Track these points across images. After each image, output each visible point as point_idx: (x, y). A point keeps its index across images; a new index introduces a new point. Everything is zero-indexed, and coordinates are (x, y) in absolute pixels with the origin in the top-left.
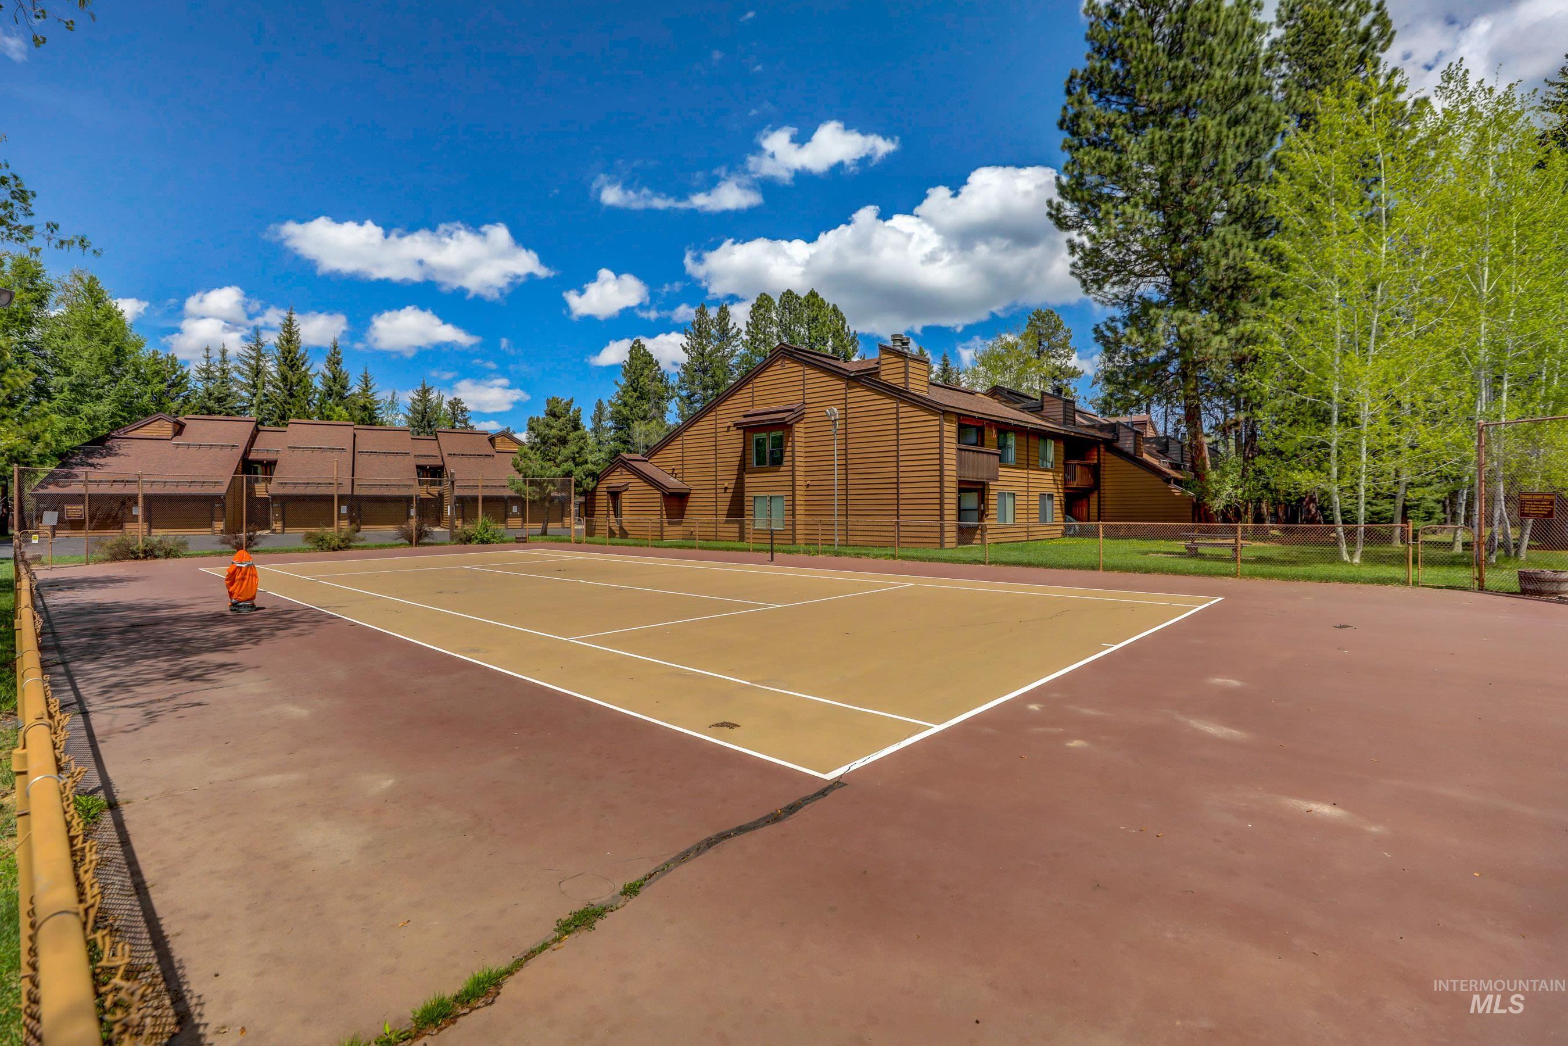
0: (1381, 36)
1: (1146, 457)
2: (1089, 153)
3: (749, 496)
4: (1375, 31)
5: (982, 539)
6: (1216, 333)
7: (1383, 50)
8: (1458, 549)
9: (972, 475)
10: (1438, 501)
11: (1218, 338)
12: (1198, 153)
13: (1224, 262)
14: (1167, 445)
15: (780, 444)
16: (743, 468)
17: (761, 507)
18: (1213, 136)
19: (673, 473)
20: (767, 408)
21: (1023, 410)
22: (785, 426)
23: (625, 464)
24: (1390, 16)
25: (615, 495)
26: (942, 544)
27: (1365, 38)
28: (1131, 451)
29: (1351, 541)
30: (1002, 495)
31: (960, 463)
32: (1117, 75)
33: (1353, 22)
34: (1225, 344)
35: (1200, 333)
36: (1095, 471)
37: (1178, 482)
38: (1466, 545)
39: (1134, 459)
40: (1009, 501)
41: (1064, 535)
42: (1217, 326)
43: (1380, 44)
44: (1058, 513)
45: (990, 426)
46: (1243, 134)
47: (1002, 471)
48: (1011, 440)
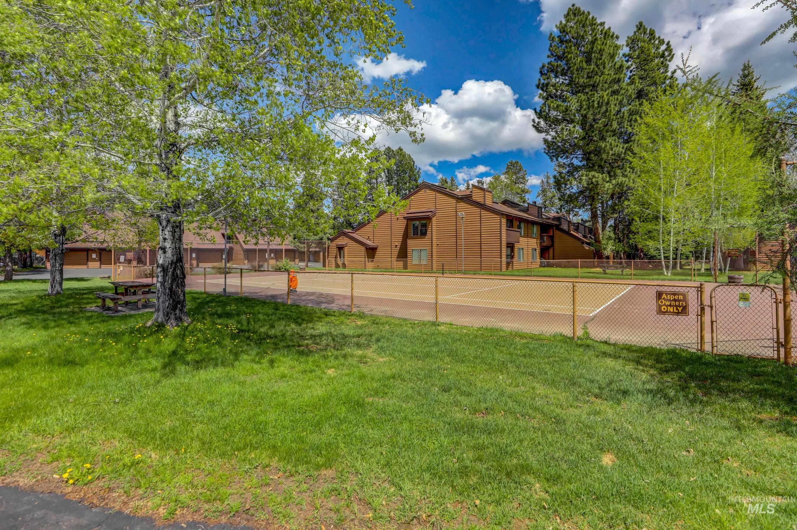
0: (669, 55)
1: (572, 232)
2: (553, 102)
3: (409, 249)
4: (666, 54)
5: (512, 268)
6: (607, 182)
7: (670, 61)
8: (703, 271)
9: (511, 240)
10: (691, 252)
11: (608, 184)
12: (600, 106)
13: (611, 152)
14: (578, 227)
15: (425, 226)
16: (406, 237)
17: (415, 255)
18: (606, 100)
19: (368, 238)
20: (418, 210)
21: (520, 211)
22: (429, 219)
23: (345, 234)
24: (672, 47)
25: (340, 248)
26: (501, 270)
27: (663, 56)
28: (567, 230)
29: (667, 267)
30: (519, 249)
31: (508, 236)
32: (564, 69)
33: (658, 48)
34: (611, 187)
35: (600, 181)
36: (552, 238)
37: (587, 243)
38: (706, 270)
39: (568, 233)
40: (521, 251)
41: (541, 266)
42: (608, 179)
43: (668, 58)
44: (538, 256)
45: (516, 219)
46: (617, 99)
47: (521, 239)
48: (522, 225)
